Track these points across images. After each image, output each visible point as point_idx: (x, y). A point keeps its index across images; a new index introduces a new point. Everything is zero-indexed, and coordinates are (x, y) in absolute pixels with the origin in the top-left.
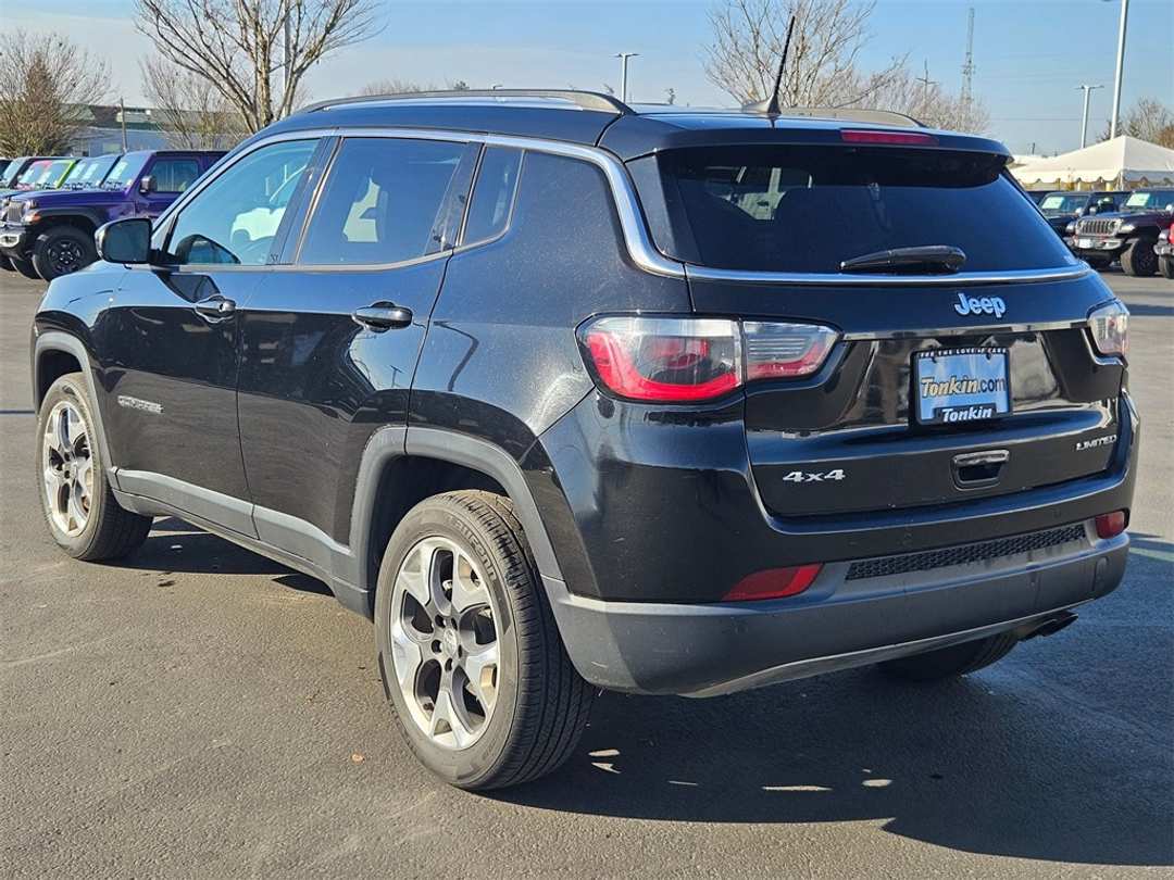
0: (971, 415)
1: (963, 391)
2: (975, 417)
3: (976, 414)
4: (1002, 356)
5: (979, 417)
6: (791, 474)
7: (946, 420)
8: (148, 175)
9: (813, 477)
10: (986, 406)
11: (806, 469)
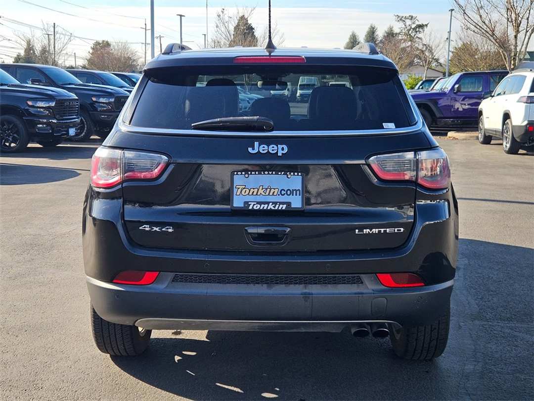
0: (271, 207)
1: (267, 194)
2: (273, 208)
3: (274, 207)
4: (301, 177)
5: (276, 208)
6: (144, 226)
7: (250, 208)
8: (458, 84)
9: (155, 229)
10: (283, 203)
11: (152, 224)
